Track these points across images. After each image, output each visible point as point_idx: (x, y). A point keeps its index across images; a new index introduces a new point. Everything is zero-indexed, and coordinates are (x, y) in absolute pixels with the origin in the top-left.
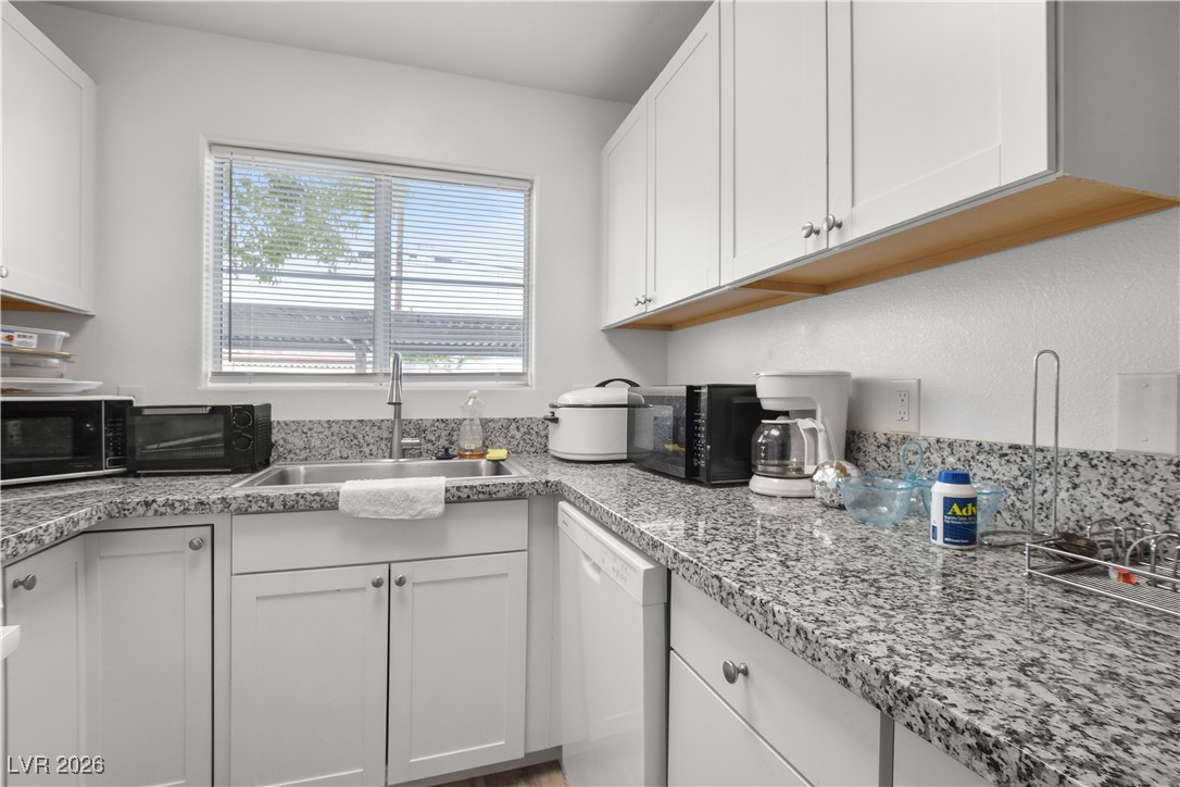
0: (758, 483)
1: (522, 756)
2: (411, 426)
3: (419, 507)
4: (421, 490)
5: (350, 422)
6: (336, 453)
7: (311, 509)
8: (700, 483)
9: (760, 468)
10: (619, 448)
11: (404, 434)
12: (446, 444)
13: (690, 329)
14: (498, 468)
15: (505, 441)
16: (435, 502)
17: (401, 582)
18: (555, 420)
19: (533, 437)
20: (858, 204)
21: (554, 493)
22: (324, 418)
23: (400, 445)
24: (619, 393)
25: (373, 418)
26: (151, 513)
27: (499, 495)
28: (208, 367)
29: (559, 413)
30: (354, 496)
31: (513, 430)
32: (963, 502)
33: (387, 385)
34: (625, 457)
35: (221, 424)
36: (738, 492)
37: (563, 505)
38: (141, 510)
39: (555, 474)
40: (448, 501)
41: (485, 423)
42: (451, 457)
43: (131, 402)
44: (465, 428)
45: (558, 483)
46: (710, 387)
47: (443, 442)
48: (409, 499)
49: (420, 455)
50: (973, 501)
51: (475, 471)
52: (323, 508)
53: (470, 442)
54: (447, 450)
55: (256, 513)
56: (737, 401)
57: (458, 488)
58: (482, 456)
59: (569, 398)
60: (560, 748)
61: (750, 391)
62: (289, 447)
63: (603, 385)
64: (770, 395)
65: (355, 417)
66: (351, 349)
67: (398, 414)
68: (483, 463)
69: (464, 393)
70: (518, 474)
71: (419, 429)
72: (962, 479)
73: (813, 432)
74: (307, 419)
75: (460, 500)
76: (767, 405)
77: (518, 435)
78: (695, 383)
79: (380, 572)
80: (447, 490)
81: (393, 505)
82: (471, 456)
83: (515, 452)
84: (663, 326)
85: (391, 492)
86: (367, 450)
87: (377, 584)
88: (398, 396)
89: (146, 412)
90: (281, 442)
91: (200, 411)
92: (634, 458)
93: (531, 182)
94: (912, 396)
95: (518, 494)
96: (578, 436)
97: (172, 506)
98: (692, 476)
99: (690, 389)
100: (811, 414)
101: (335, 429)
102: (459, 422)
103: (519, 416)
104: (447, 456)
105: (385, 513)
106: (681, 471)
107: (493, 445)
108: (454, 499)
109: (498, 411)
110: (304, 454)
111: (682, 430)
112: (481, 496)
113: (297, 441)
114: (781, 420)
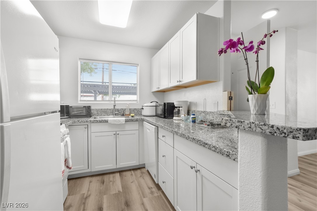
0: (174, 118)
1: (138, 164)
2: (116, 110)
3: (121, 122)
4: (121, 119)
5: (105, 109)
6: (103, 114)
7: (104, 122)
8: (166, 118)
9: (175, 115)
10: (154, 114)
11: (116, 111)
12: (123, 113)
13: (168, 92)
14: (133, 117)
15: (134, 113)
16: (124, 121)
17: (118, 134)
18: (143, 109)
19: (139, 111)
20: (183, 79)
21: (143, 120)
22: (101, 108)
23: (115, 113)
24: (154, 104)
25: (110, 108)
26: (79, 122)
27: (134, 120)
28: (79, 99)
29: (143, 107)
30: (110, 120)
31: (135, 111)
32: (193, 118)
33: (113, 102)
34: (155, 115)
35: (85, 109)
36: (171, 120)
37: (144, 122)
38: (77, 122)
39: (143, 117)
40: (125, 121)
41: (130, 109)
42: (124, 115)
43: (69, 105)
44: (126, 110)
45: (143, 119)
46: (167, 103)
47: (122, 113)
48: (119, 121)
49: (118, 115)
50: (195, 118)
51: (129, 117)
52: (106, 122)
53: (127, 113)
54: (123, 114)
55: (95, 123)
56: (172, 105)
57: (127, 119)
58: (130, 115)
59: (145, 105)
60: (145, 164)
61: (173, 103)
62: (94, 113)
63: (151, 102)
64: (176, 104)
65: (106, 108)
66: (93, 93)
67: (114, 108)
68: (130, 116)
69: (126, 104)
70: (136, 117)
71: (118, 110)
72: (194, 115)
73: (182, 110)
74: (98, 108)
75: (127, 121)
76: (176, 106)
77: (136, 112)
78: (165, 102)
79: (115, 133)
80: (125, 120)
81: (117, 122)
82: (128, 115)
83: (136, 115)
84: (164, 91)
85: (116, 120)
86: (108, 114)
87: (114, 134)
88: (115, 104)
89: (73, 107)
90: (93, 113)
91: (82, 107)
92: (157, 115)
93: (138, 65)
94: (196, 104)
95: (137, 120)
96: (147, 111)
97: (82, 121)
98: (165, 117)
99: (164, 103)
100: (182, 107)
101: (103, 110)
102: (125, 109)
103: (136, 108)
104: (123, 115)
105: (115, 123)
106: (163, 116)
107: (131, 113)
108: (126, 121)
109: (132, 107)
110: (97, 115)
111: (163, 110)
112: (131, 121)
113: (96, 112)
114: (178, 108)
